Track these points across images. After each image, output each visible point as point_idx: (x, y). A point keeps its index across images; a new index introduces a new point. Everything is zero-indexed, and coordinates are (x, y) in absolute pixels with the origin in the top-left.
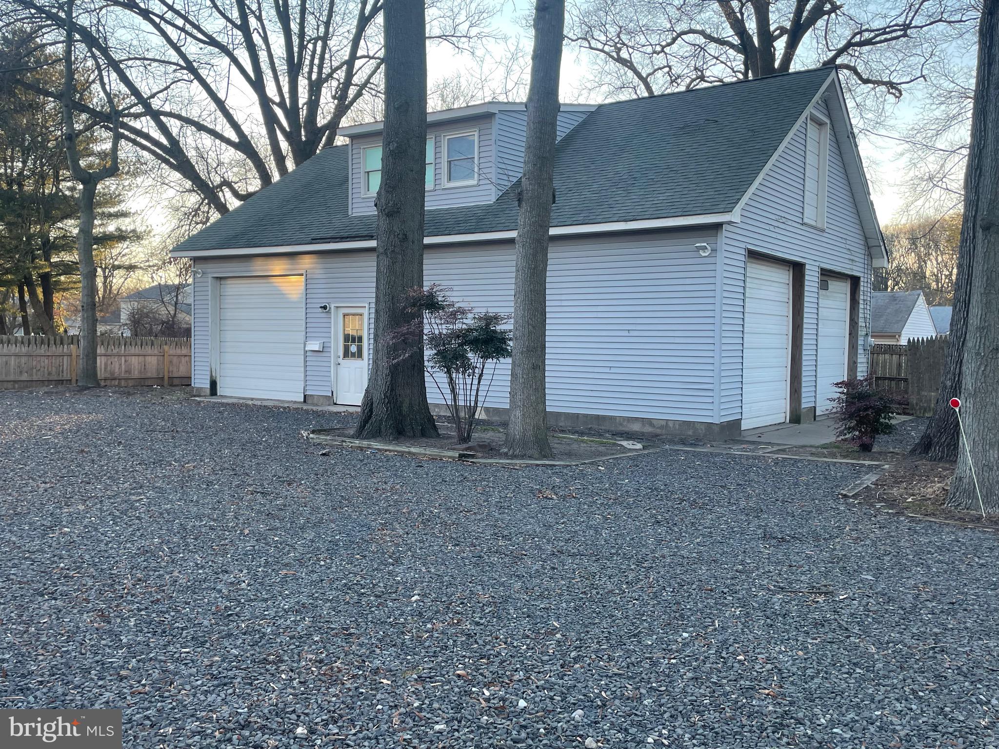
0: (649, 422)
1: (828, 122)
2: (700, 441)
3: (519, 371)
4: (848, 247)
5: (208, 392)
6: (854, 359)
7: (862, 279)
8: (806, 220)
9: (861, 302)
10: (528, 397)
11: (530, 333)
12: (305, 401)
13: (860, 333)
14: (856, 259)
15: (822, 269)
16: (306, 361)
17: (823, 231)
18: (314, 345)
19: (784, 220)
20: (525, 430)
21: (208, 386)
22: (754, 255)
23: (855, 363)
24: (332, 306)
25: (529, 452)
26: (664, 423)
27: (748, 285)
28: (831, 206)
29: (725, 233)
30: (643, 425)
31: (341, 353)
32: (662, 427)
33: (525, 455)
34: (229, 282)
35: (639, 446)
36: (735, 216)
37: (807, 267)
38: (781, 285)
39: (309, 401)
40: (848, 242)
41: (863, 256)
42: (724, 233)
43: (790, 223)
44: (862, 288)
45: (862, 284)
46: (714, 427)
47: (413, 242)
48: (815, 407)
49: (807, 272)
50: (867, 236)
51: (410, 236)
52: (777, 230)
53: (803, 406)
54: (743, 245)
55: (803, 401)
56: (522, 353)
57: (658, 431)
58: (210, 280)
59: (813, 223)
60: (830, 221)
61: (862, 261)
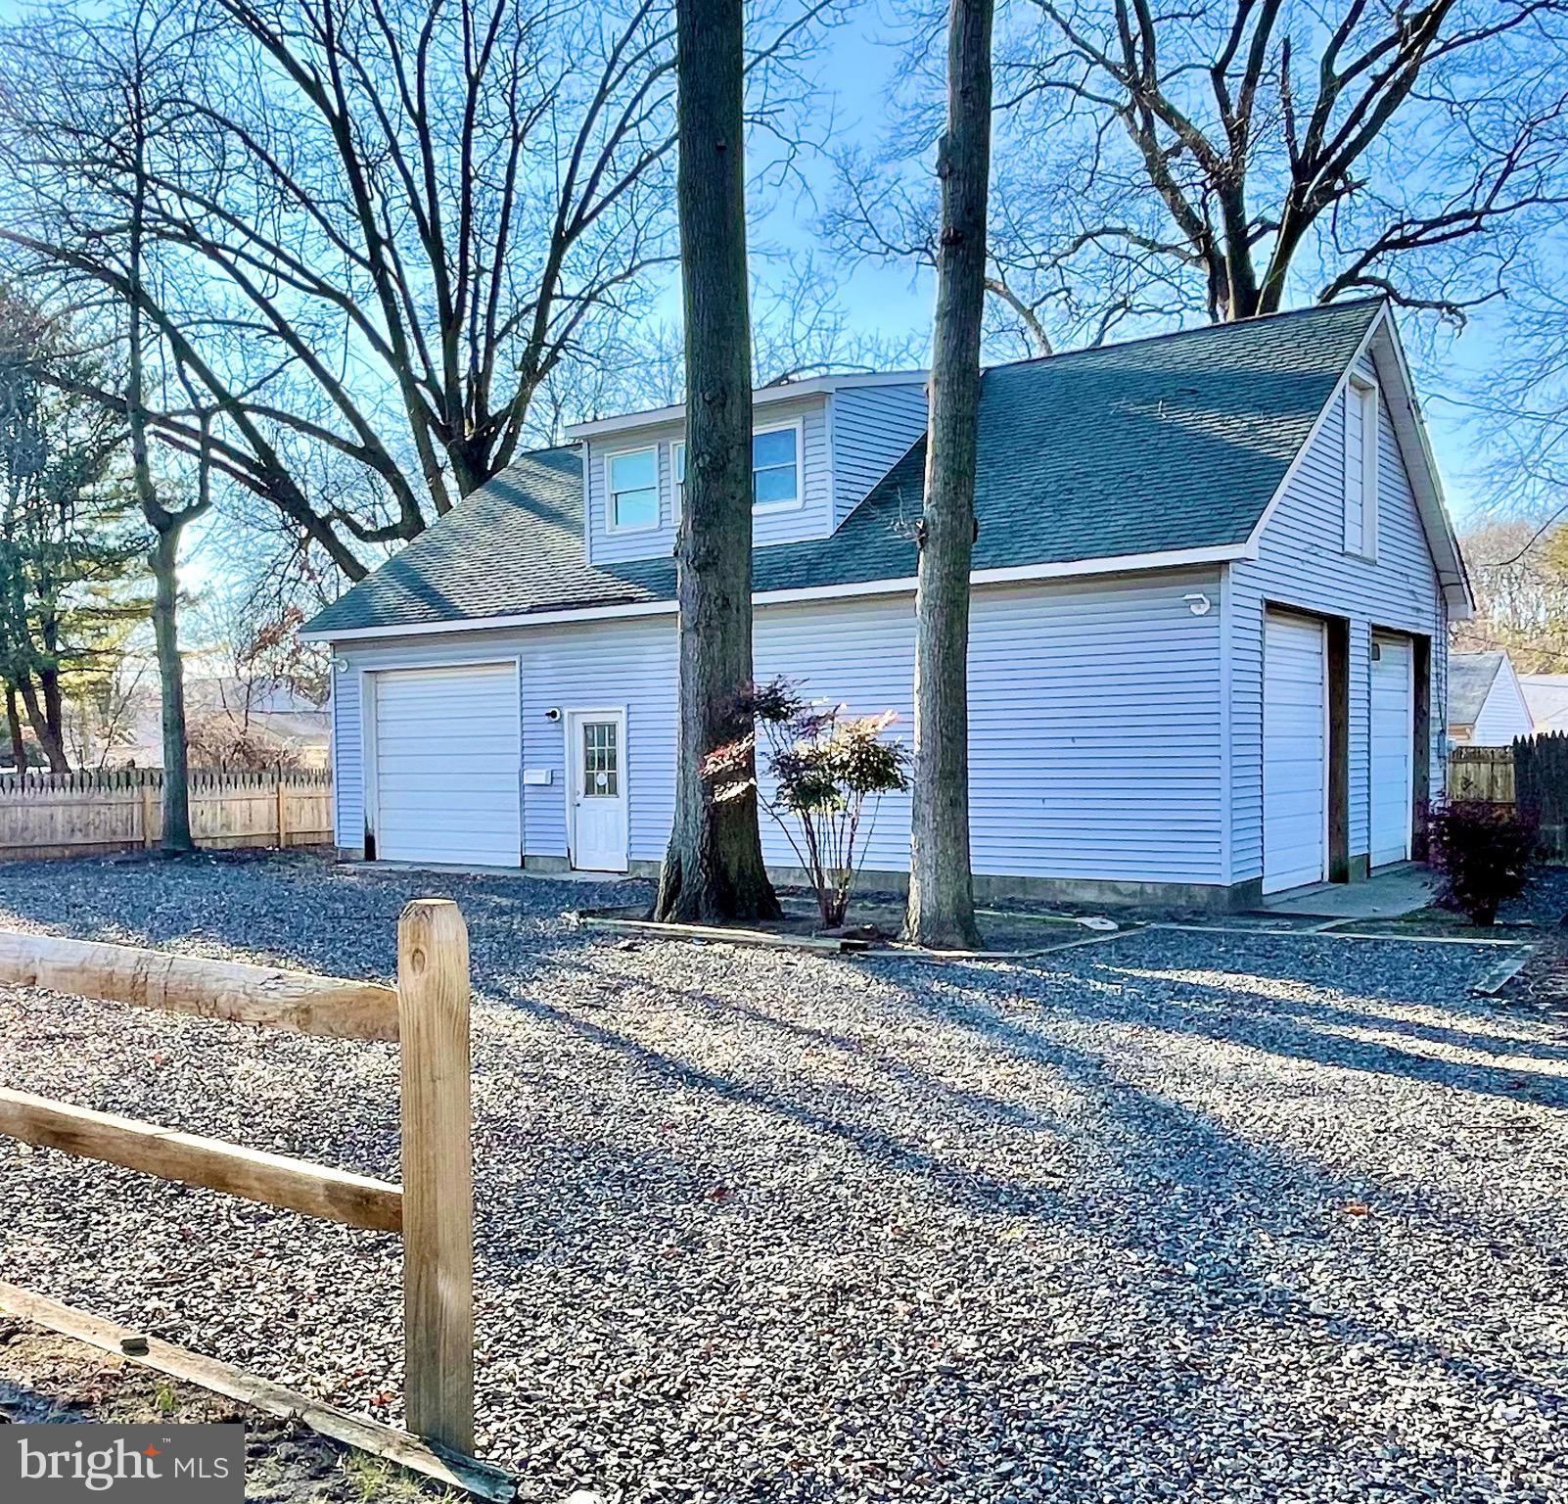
0: (1113, 886)
1: (1376, 385)
2: (1202, 914)
3: (927, 810)
4: (1411, 588)
5: (362, 855)
6: (1424, 773)
7: (1433, 640)
8: (1347, 549)
9: (1433, 678)
10: (944, 852)
11: (945, 749)
12: (523, 866)
13: (1431, 729)
14: (1423, 607)
15: (1375, 627)
16: (522, 802)
17: (1374, 563)
18: (537, 776)
19: (1316, 550)
20: (939, 904)
21: (363, 846)
22: (1273, 608)
23: (1426, 779)
24: (566, 712)
25: (948, 939)
26: (1138, 887)
27: (1267, 659)
28: (1384, 521)
29: (1233, 577)
30: (1101, 891)
31: (582, 789)
32: (1133, 895)
33: (941, 943)
34: (392, 677)
35: (1112, 925)
36: (1249, 549)
37: (1352, 624)
38: (1313, 656)
39: (530, 866)
40: (1411, 580)
41: (1433, 602)
42: (1231, 576)
43: (1324, 553)
44: (1433, 655)
45: (1433, 648)
46: (1225, 892)
47: (738, 610)
48: (1368, 855)
49: (1352, 633)
50: (1439, 568)
51: (733, 599)
52: (1307, 567)
53: (1352, 853)
54: (1259, 595)
55: (1351, 845)
56: (932, 781)
57: (1128, 901)
58: (361, 676)
59: (1358, 552)
60: (1384, 547)
61: (1432, 609)
